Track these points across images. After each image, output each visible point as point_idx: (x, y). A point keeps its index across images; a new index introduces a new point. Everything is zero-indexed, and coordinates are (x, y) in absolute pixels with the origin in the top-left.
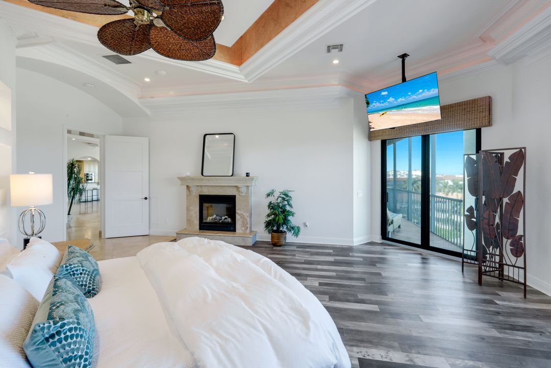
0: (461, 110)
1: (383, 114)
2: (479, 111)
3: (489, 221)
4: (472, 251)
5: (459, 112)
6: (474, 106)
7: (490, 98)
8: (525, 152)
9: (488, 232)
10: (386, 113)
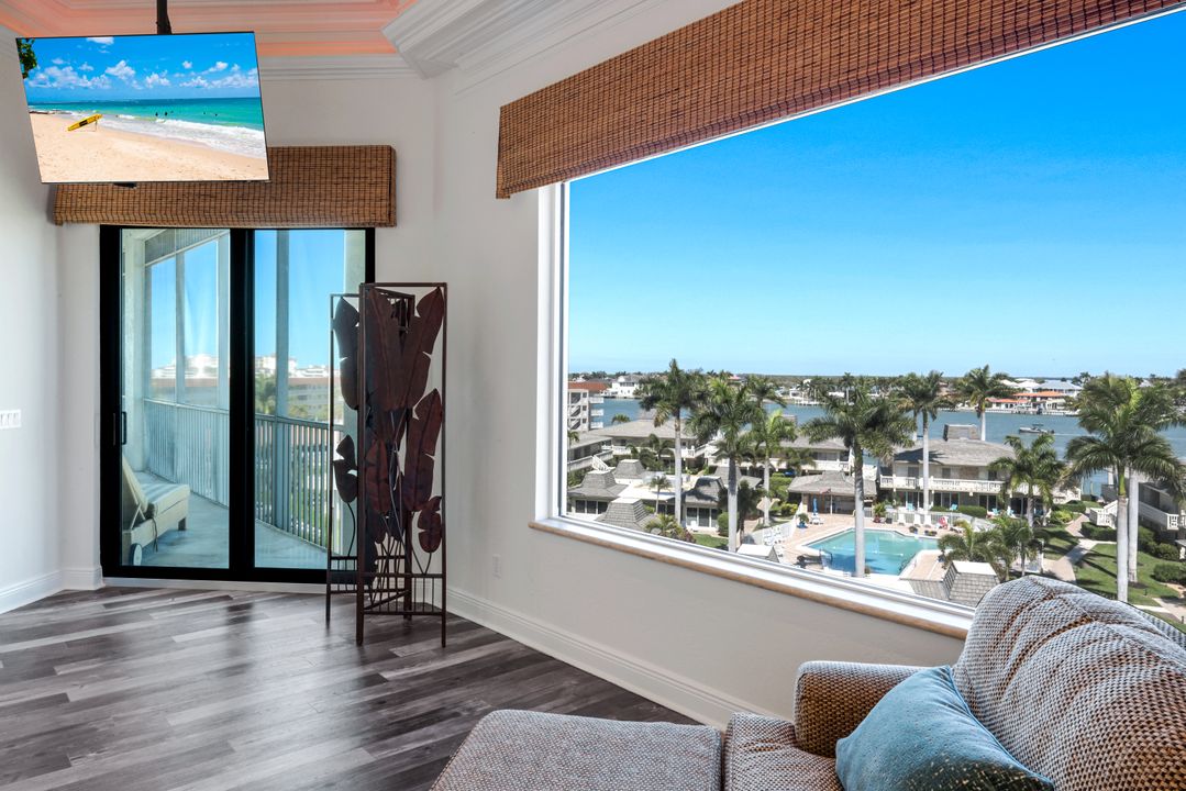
0: (329, 170)
1: (83, 123)
2: (368, 181)
3: (378, 470)
4: (348, 558)
5: (323, 174)
6: (357, 164)
7: (390, 152)
8: (446, 296)
9: (377, 499)
10: (95, 119)
